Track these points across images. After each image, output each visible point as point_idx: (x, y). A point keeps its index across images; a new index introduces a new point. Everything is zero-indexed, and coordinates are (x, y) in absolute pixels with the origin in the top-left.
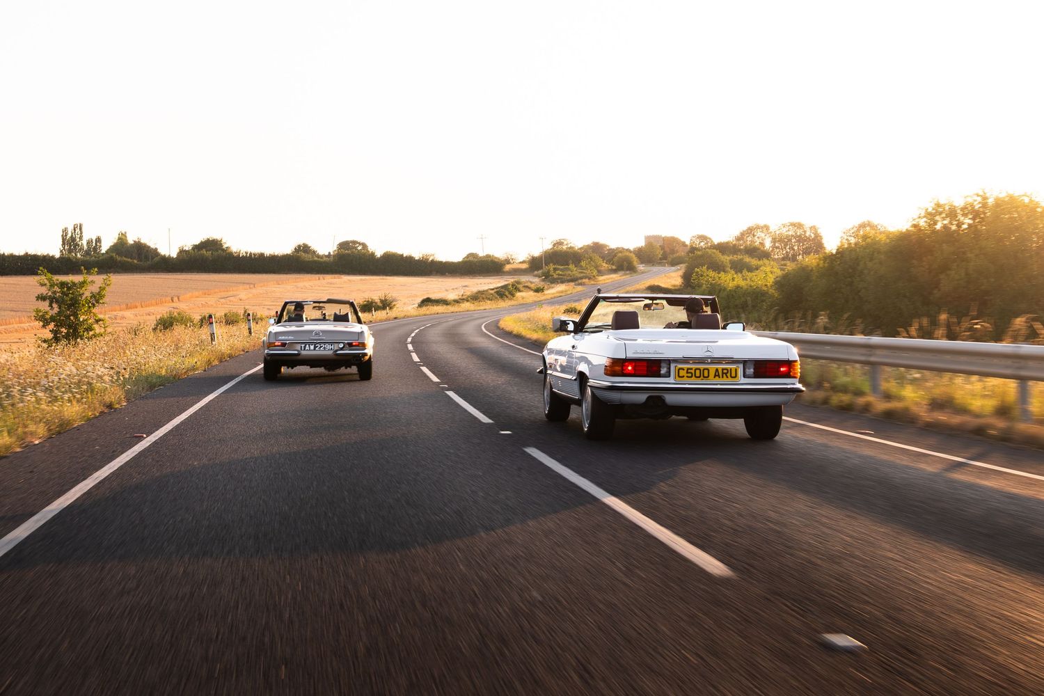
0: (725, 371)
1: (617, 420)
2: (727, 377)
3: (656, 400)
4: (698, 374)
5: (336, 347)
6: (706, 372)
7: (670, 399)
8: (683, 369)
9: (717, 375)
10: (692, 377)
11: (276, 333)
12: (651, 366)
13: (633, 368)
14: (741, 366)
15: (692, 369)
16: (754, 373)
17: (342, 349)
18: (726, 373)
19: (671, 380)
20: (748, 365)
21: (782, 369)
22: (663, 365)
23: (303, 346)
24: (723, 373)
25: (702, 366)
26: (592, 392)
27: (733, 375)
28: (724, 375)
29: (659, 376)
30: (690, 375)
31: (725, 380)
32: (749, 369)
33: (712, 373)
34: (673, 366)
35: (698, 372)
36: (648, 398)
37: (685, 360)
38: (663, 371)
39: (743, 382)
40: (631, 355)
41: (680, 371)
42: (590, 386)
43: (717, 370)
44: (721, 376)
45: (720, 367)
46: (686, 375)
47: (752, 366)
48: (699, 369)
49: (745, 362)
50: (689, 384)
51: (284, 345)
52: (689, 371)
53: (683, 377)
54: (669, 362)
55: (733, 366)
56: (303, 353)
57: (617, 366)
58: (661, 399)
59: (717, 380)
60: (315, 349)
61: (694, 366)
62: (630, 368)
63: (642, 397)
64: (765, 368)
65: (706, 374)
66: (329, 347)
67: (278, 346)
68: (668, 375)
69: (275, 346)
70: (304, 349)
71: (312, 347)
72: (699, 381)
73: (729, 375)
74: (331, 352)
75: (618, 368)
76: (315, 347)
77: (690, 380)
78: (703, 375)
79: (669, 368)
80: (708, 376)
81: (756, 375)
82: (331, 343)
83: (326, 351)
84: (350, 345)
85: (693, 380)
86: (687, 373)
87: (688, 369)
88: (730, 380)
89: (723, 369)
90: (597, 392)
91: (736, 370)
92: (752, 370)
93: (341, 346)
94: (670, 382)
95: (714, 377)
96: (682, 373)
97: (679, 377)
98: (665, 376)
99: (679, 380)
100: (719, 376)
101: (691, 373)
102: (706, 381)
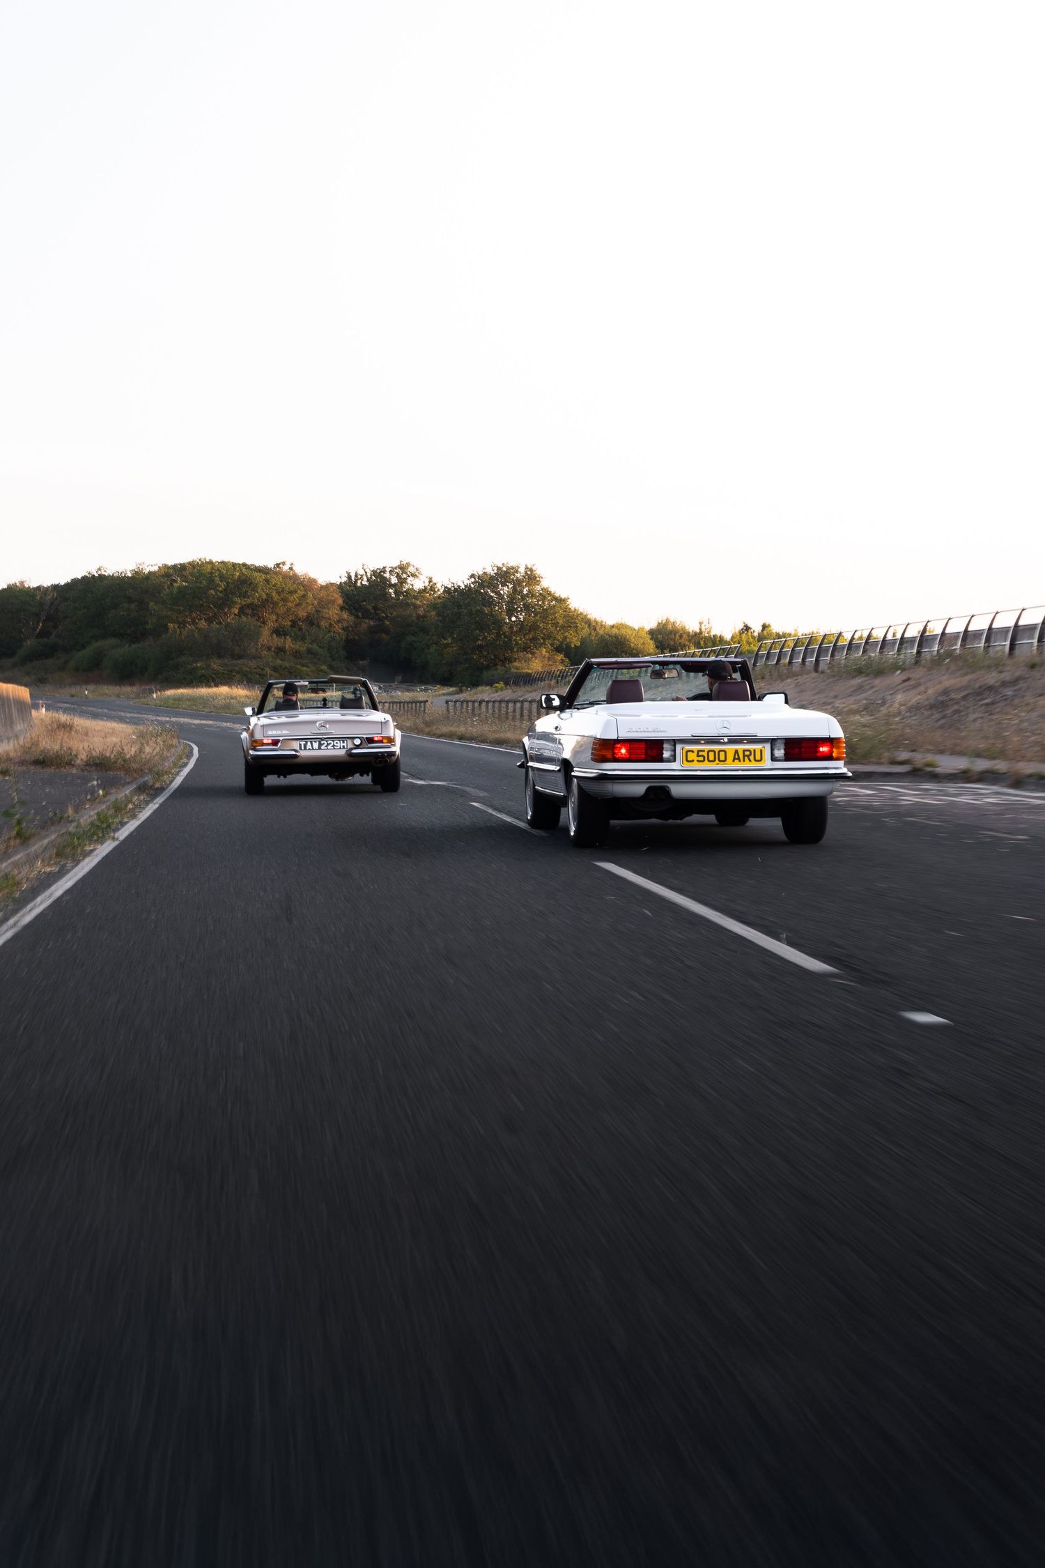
0: (747, 753)
1: (613, 822)
2: (750, 761)
3: (658, 792)
4: (711, 758)
5: (349, 744)
6: (722, 754)
7: (678, 790)
8: (693, 751)
9: (736, 757)
10: (703, 761)
11: (263, 726)
12: (651, 749)
13: (629, 751)
14: (768, 746)
15: (704, 751)
16: (785, 754)
17: (358, 747)
18: (748, 755)
19: (677, 764)
20: (777, 745)
21: (821, 749)
22: (666, 746)
23: (303, 743)
24: (744, 756)
25: (717, 747)
26: (579, 785)
27: (758, 757)
28: (746, 758)
29: (661, 760)
30: (701, 759)
31: (747, 764)
32: (778, 750)
33: (730, 756)
34: (679, 747)
35: (711, 755)
36: (648, 789)
37: (694, 740)
38: (666, 754)
39: (767, 766)
40: (624, 734)
41: (689, 753)
42: (576, 777)
43: (736, 752)
44: (742, 759)
45: (740, 747)
46: (696, 758)
47: (782, 746)
48: (714, 751)
49: (773, 742)
50: (701, 770)
51: (275, 743)
52: (700, 753)
53: (693, 761)
54: (674, 742)
55: (758, 747)
56: (303, 753)
57: (605, 749)
58: (665, 791)
59: (737, 765)
60: (320, 748)
61: (707, 747)
62: (623, 751)
63: (639, 789)
64: (798, 748)
65: (722, 758)
66: (339, 744)
67: (267, 744)
68: (673, 759)
69: (263, 744)
70: (305, 749)
71: (316, 745)
72: (713, 766)
73: (752, 757)
74: (342, 752)
75: (608, 752)
76: (320, 745)
77: (702, 766)
78: (717, 757)
79: (675, 751)
80: (725, 760)
81: (788, 757)
82: (343, 739)
83: (336, 751)
84: (370, 740)
85: (706, 765)
86: (698, 756)
87: (699, 751)
88: (754, 764)
89: (744, 751)
90: (585, 785)
91: (761, 751)
92: (782, 751)
93: (357, 742)
94: (675, 768)
95: (733, 761)
96: (691, 756)
97: (687, 761)
98: (668, 761)
99: (687, 765)
100: (739, 759)
101: (702, 757)
102: (721, 766)
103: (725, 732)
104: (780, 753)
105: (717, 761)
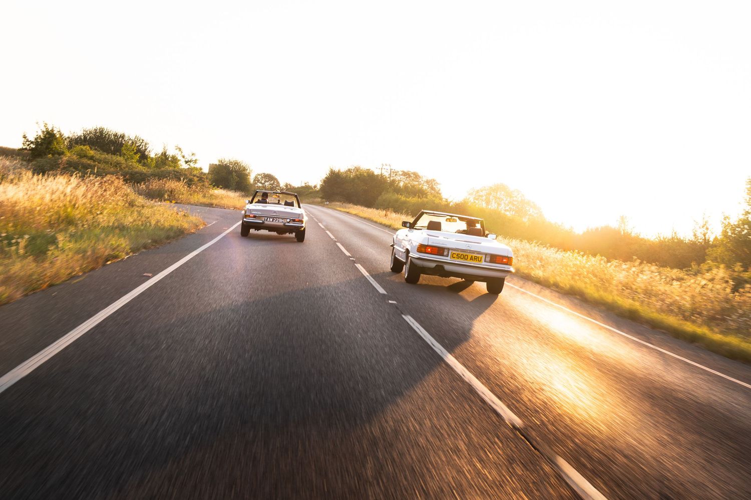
3: (440, 267)
4: (462, 258)
5: (285, 221)
7: (447, 267)
9: (471, 259)
11: (250, 209)
12: (440, 250)
13: (431, 250)
14: (484, 256)
16: (490, 260)
17: (288, 222)
18: (476, 258)
19: (449, 258)
20: (487, 256)
21: (504, 260)
22: (446, 250)
23: (266, 219)
25: (465, 254)
27: (480, 260)
28: (475, 260)
29: (443, 256)
31: (475, 262)
33: (469, 258)
34: (450, 251)
35: (462, 256)
36: (436, 266)
37: (457, 250)
38: (445, 253)
39: (483, 264)
40: (430, 244)
42: (410, 256)
43: (472, 257)
44: (473, 260)
45: (474, 255)
47: (489, 257)
49: (486, 254)
50: (457, 262)
51: (255, 217)
53: (455, 257)
54: (449, 249)
55: (480, 256)
56: (266, 222)
57: (422, 248)
58: (442, 267)
59: (471, 261)
61: (461, 253)
62: (429, 250)
63: (433, 265)
64: (496, 258)
66: (281, 220)
67: (252, 217)
68: (447, 256)
69: (250, 217)
71: (271, 220)
72: (462, 260)
73: (477, 260)
74: (282, 224)
75: (423, 249)
76: (273, 220)
78: (465, 257)
79: (448, 253)
80: (467, 259)
81: (491, 262)
82: (283, 219)
83: (279, 223)
84: (294, 221)
85: (460, 260)
86: (457, 256)
87: (458, 254)
88: (477, 262)
89: (475, 257)
90: (412, 259)
91: (481, 258)
92: (489, 259)
93: (289, 220)
94: (448, 259)
96: (455, 255)
97: (453, 257)
99: (453, 259)
101: (459, 257)
102: (466, 261)
103: (468, 248)
104: (488, 259)
105: (464, 259)
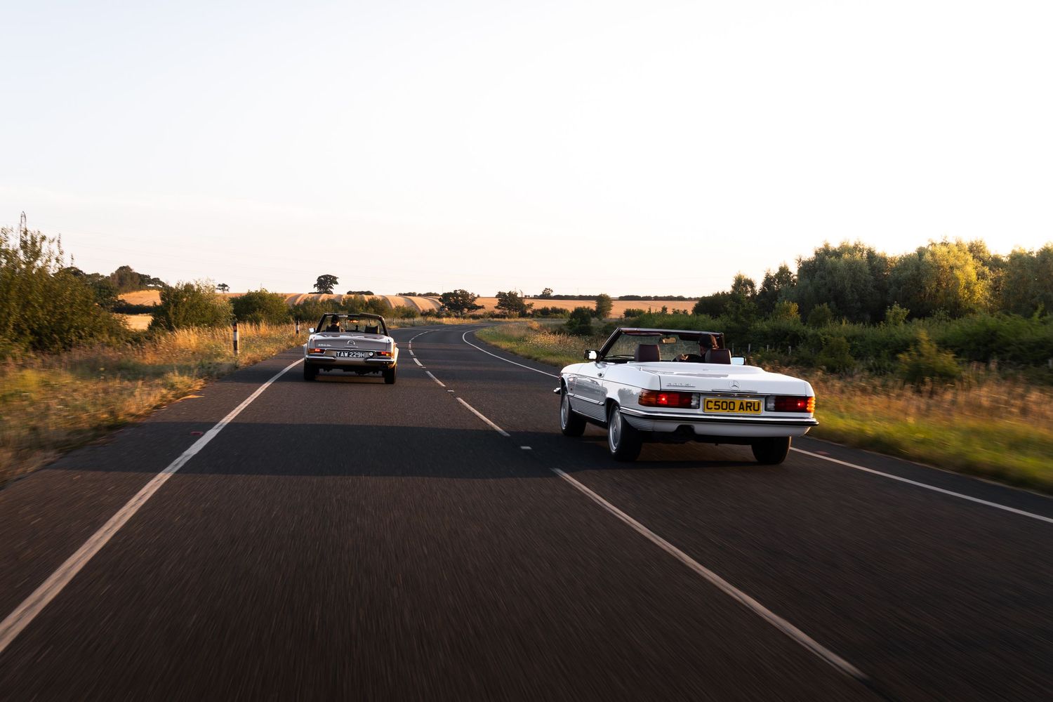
0: (749, 405)
2: (751, 410)
3: (686, 431)
4: (724, 407)
5: (366, 355)
6: (732, 405)
7: (700, 429)
8: (712, 402)
9: (741, 408)
10: (718, 409)
11: (316, 341)
12: (682, 398)
13: (667, 399)
14: (763, 400)
15: (719, 402)
16: (775, 407)
17: (371, 357)
18: (750, 406)
19: (699, 411)
20: (769, 400)
21: (799, 404)
22: (693, 397)
23: (338, 353)
24: (747, 406)
25: (729, 400)
26: (622, 418)
27: (756, 408)
28: (748, 408)
29: (690, 407)
30: (717, 407)
31: (748, 413)
32: (770, 403)
33: (737, 406)
34: (702, 398)
35: (724, 404)
36: (679, 427)
37: (714, 394)
38: (694, 403)
39: (764, 415)
40: (665, 387)
41: (709, 403)
42: (621, 413)
43: (742, 403)
44: (745, 408)
45: (745, 400)
46: (714, 407)
47: (774, 401)
48: (726, 402)
49: (767, 397)
50: (716, 416)
51: (322, 351)
52: (717, 403)
53: (711, 408)
54: (699, 394)
55: (756, 401)
57: (651, 398)
58: (691, 429)
59: (742, 413)
60: (348, 356)
61: (721, 399)
62: (664, 399)
63: (673, 427)
64: (785, 402)
65: (732, 407)
66: (361, 355)
67: (317, 352)
68: (697, 407)
70: (339, 356)
71: (346, 354)
72: (725, 412)
73: (752, 408)
74: (362, 360)
75: (653, 399)
77: (717, 412)
78: (730, 406)
79: (699, 401)
80: (734, 409)
81: (777, 409)
82: (363, 352)
83: (358, 358)
84: (379, 354)
85: (721, 412)
86: (715, 405)
87: (716, 402)
88: (753, 413)
89: (747, 403)
90: (628, 420)
91: (759, 404)
92: (773, 405)
93: (371, 354)
94: (698, 413)
95: (739, 410)
96: (711, 405)
97: (708, 408)
98: (694, 408)
99: (707, 411)
100: (743, 409)
101: (718, 406)
102: (731, 413)
104: (771, 405)
105: (728, 410)
